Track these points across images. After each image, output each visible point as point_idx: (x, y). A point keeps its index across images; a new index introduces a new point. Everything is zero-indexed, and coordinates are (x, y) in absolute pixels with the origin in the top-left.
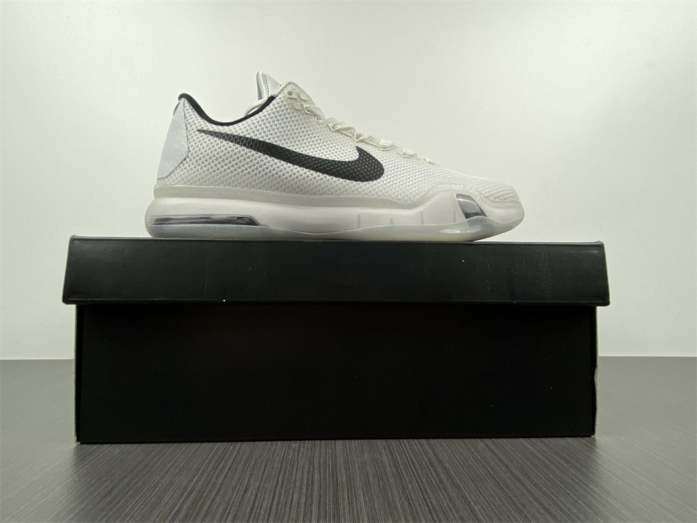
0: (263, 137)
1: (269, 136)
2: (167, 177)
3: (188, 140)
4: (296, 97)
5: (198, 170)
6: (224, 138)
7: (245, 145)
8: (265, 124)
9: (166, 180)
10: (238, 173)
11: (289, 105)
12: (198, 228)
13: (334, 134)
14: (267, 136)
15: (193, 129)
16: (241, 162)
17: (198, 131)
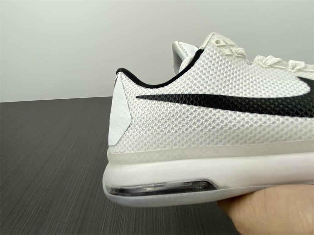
0: (201, 90)
1: (208, 88)
2: (116, 145)
3: (129, 108)
4: (224, 44)
5: (142, 135)
6: (162, 100)
7: (185, 103)
8: (200, 77)
9: (116, 147)
10: (183, 132)
11: (219, 52)
12: (153, 199)
13: (268, 70)
14: (206, 88)
15: (132, 97)
16: (183, 120)
17: (137, 97)
